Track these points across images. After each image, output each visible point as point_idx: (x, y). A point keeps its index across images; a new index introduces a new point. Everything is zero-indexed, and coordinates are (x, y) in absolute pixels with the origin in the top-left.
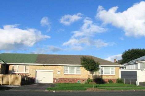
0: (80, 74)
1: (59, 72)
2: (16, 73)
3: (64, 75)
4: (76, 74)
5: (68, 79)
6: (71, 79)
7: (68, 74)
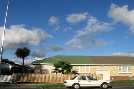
0: (131, 72)
1: (115, 71)
2: (78, 72)
3: (119, 73)
4: (128, 72)
5: (122, 77)
6: (125, 77)
7: (122, 72)
